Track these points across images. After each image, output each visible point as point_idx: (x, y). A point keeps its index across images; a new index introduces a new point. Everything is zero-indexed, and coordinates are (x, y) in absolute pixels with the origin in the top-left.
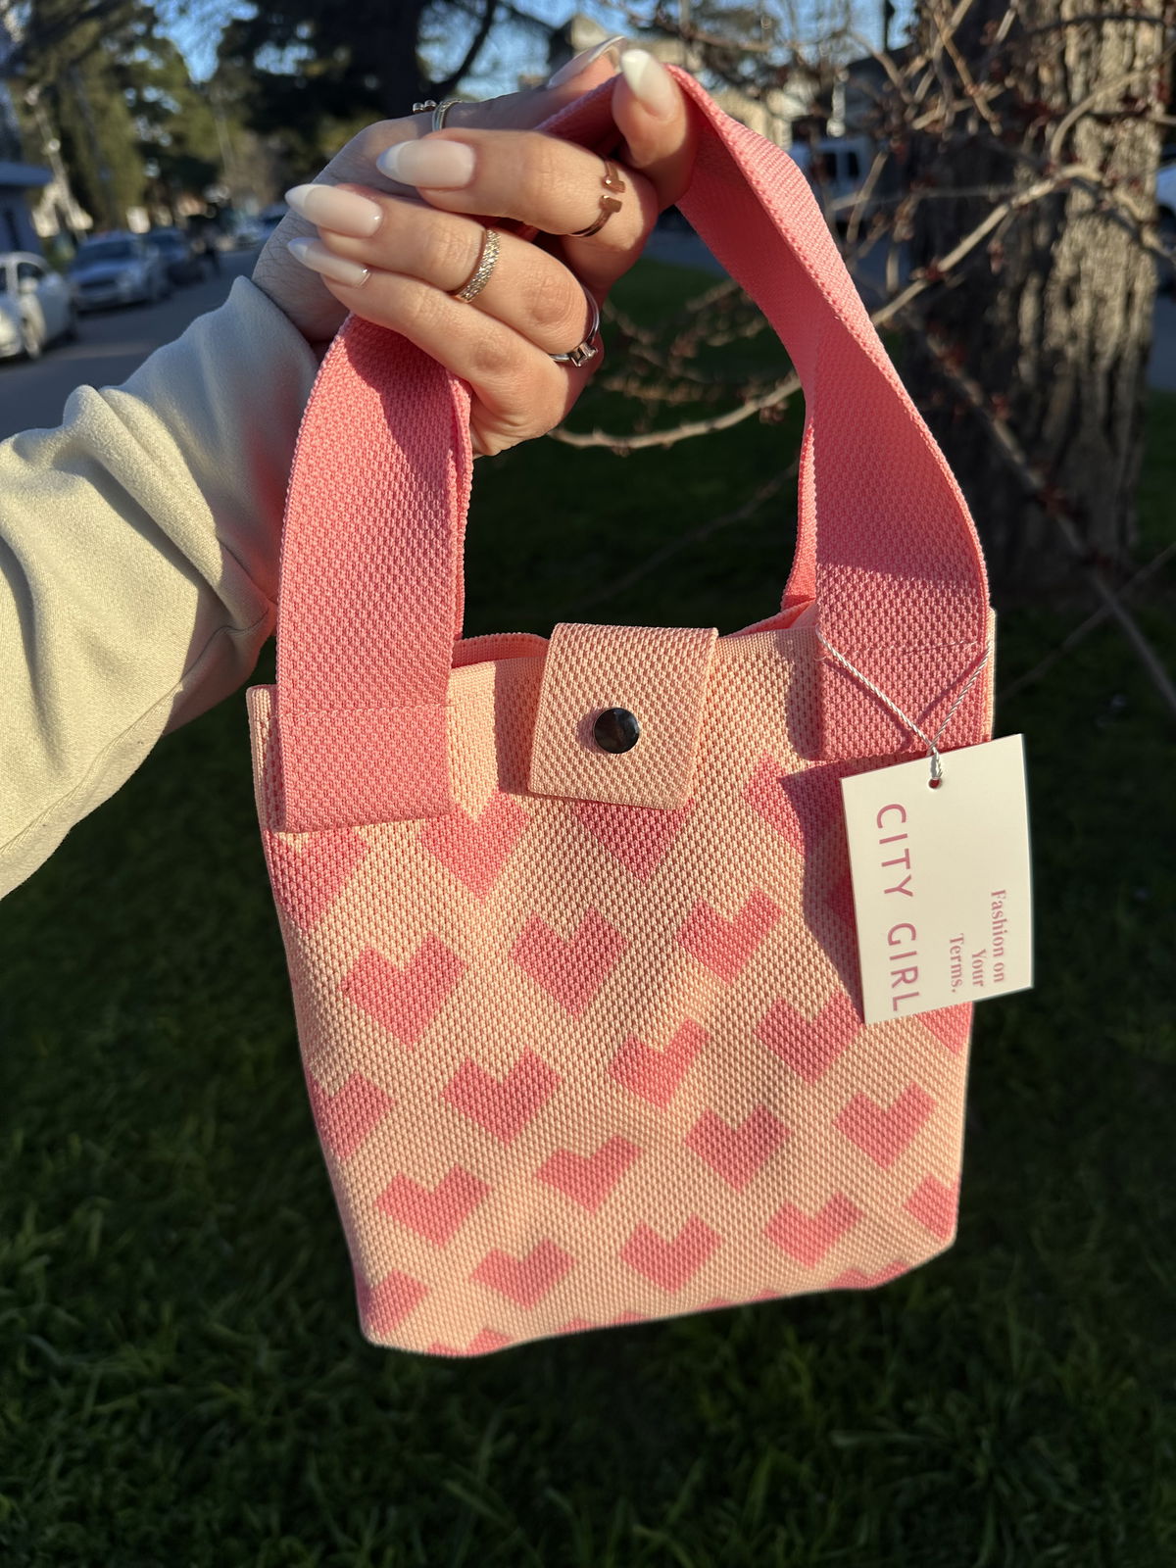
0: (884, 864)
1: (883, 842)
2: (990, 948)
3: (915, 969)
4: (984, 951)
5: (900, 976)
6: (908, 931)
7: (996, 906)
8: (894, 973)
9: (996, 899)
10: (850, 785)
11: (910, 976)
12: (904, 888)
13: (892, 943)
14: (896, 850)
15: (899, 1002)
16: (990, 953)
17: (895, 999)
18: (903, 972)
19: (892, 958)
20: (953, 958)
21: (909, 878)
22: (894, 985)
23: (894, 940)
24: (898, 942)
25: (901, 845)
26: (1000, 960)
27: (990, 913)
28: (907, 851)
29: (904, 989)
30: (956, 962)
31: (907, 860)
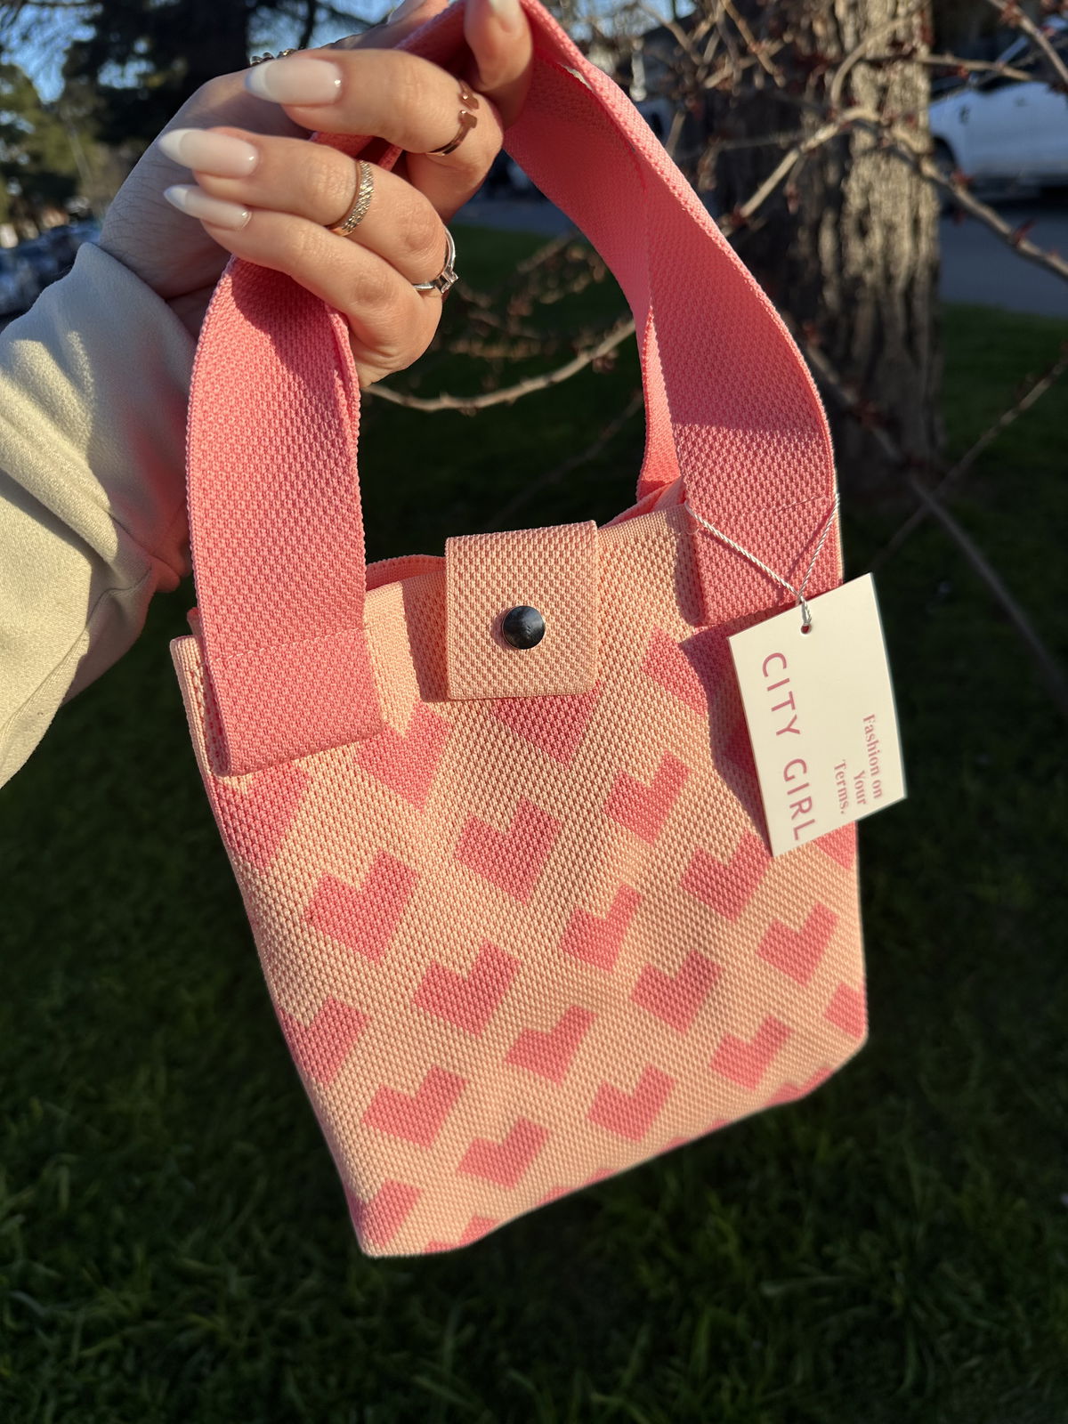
0: (774, 709)
1: (770, 689)
2: (868, 768)
3: (809, 799)
4: (863, 772)
5: (797, 807)
6: (799, 766)
7: (869, 730)
8: (792, 806)
9: (868, 724)
10: (736, 642)
11: (805, 806)
12: (793, 727)
13: (788, 779)
14: (781, 695)
15: (800, 832)
16: (869, 773)
17: (796, 830)
18: (799, 804)
19: (790, 793)
20: (839, 783)
21: (795, 718)
22: (793, 817)
23: (789, 775)
24: (793, 777)
25: (785, 689)
26: (877, 777)
27: (864, 738)
28: (791, 694)
29: (802, 818)
30: (842, 786)
31: (791, 701)
